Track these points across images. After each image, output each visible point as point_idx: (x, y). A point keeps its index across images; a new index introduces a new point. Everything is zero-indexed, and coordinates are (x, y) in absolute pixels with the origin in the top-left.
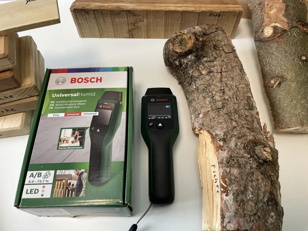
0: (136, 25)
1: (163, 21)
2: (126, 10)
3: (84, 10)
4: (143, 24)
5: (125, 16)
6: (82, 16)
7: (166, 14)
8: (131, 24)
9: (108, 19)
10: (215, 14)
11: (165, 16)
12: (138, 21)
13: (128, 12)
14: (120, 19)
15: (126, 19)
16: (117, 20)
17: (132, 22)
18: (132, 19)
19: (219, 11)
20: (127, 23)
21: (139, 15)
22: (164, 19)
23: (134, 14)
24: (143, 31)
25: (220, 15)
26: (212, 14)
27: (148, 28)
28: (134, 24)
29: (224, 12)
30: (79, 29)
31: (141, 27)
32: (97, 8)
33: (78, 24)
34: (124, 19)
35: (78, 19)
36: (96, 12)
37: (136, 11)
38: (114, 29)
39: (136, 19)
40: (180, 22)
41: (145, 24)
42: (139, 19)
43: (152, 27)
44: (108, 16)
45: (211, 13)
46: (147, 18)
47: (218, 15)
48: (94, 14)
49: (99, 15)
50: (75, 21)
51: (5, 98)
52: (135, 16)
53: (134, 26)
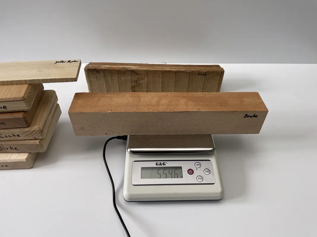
0: (138, 82)
1: (161, 79)
2: (131, 70)
3: (96, 69)
4: (144, 82)
5: (130, 74)
6: (93, 74)
7: (163, 74)
8: (134, 81)
9: (115, 77)
10: (203, 74)
11: (162, 75)
12: (140, 79)
13: (132, 71)
14: (125, 78)
15: (130, 78)
16: (123, 78)
17: (135, 80)
18: (135, 77)
19: (205, 71)
20: (130, 80)
21: (141, 74)
22: (161, 77)
23: (137, 73)
24: (144, 87)
25: (206, 74)
26: (200, 74)
27: (148, 85)
28: (137, 82)
29: (209, 72)
30: (90, 85)
31: (142, 84)
32: (107, 69)
33: (89, 81)
34: (128, 78)
35: (90, 77)
36: (105, 72)
37: (139, 70)
38: (119, 86)
39: (139, 77)
40: (174, 80)
41: (146, 81)
42: (141, 77)
43: (151, 84)
44: (115, 75)
46: (148, 77)
47: (205, 74)
48: (104, 73)
49: (108, 74)
50: (88, 79)
51: (13, 136)
52: (138, 75)
53: (137, 83)
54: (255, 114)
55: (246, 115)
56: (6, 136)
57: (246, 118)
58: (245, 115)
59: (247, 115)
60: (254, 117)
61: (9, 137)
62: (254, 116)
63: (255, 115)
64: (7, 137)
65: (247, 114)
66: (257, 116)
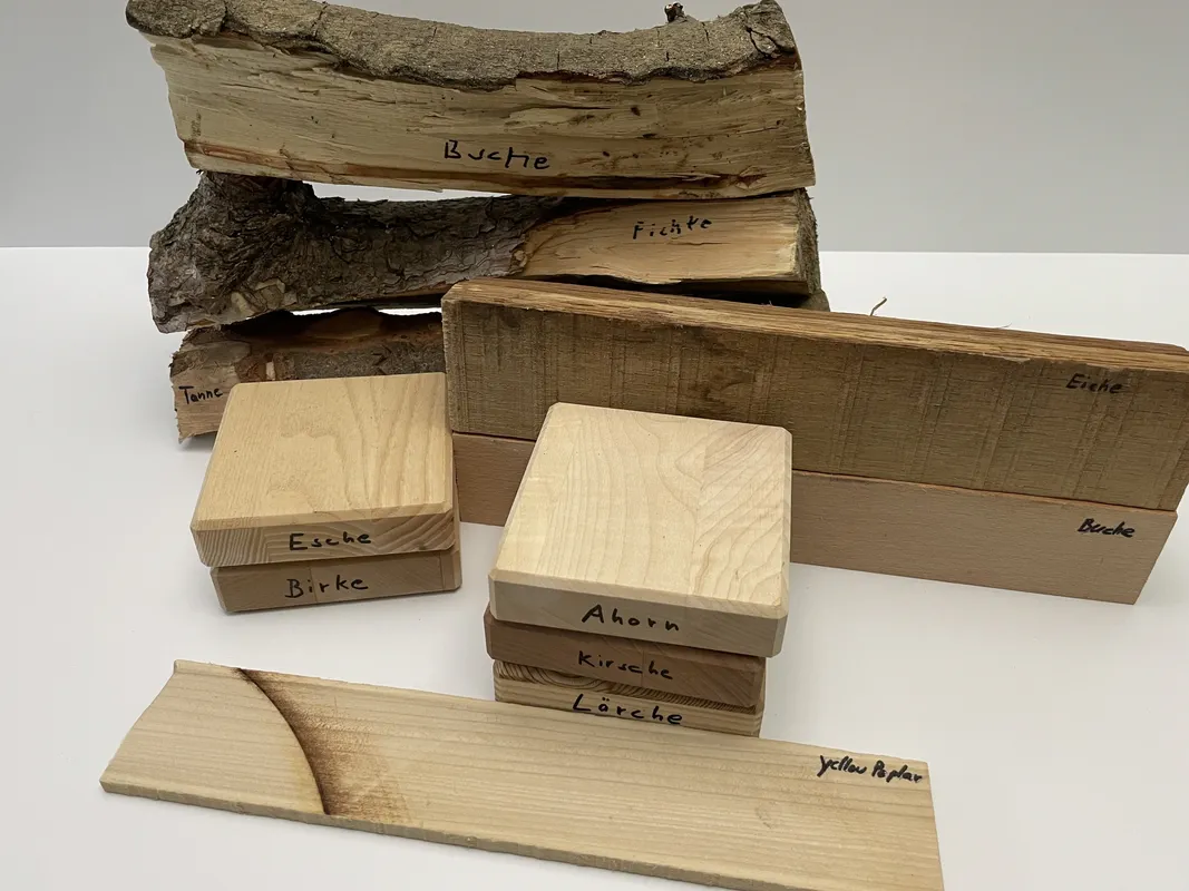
0: (715, 395)
2: (686, 327)
3: (500, 308)
5: (676, 351)
6: (484, 334)
7: (864, 360)
8: (695, 388)
9: (598, 357)
10: (1101, 380)
11: (859, 366)
12: (730, 379)
13: (691, 334)
14: (651, 364)
15: (675, 366)
17: (700, 381)
18: (702, 368)
20: (674, 382)
21: (737, 354)
23: (716, 346)
25: (1119, 387)
26: (1083, 380)
28: (708, 391)
29: (1141, 374)
32: (560, 309)
34: (666, 366)
35: (468, 345)
36: (548, 324)
37: (731, 332)
39: (722, 369)
40: (921, 401)
41: (758, 396)
42: (735, 368)
44: (597, 345)
45: (1077, 375)
46: (773, 370)
47: (1111, 385)
48: (543, 331)
49: (562, 336)
51: (341, 542)
52: (719, 353)
53: (706, 399)
54: (1123, 524)
55: (1089, 522)
56: (316, 540)
57: (1089, 533)
58: (1084, 520)
59: (1093, 524)
60: (1120, 535)
61: (325, 546)
62: (1119, 530)
63: (1125, 527)
64: (320, 545)
65: (1092, 521)
66: (1133, 531)
